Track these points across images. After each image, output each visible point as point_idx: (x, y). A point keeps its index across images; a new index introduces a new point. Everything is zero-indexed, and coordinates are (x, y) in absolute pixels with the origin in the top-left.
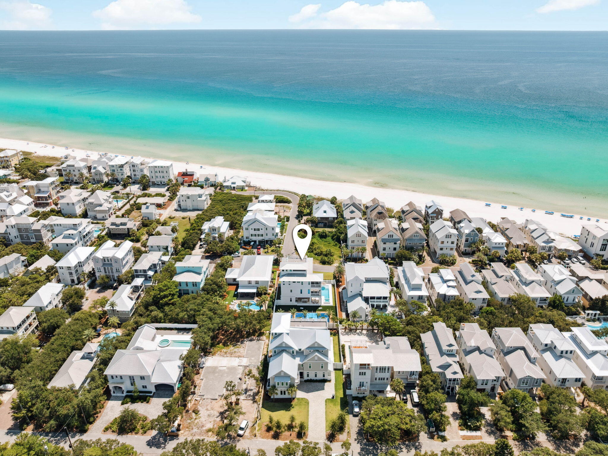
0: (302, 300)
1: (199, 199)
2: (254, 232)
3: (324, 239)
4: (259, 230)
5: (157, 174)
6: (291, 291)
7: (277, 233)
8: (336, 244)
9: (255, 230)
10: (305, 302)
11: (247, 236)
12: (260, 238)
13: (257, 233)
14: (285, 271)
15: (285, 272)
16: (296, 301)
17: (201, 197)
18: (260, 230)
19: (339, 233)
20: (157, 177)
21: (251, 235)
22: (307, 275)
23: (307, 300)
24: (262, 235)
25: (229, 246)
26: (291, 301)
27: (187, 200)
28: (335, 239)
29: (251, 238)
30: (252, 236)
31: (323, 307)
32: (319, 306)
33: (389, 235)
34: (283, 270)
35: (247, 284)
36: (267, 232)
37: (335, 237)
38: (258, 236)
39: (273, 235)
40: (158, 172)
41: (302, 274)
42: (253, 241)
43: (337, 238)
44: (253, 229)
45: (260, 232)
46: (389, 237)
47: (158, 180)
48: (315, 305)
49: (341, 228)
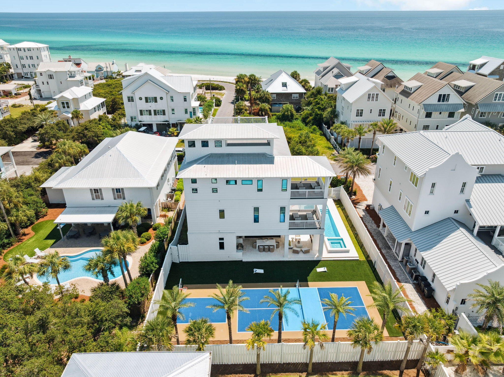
0: (259, 243)
1: (69, 79)
2: (145, 106)
3: (287, 123)
4: (156, 101)
5: (23, 62)
6: (222, 214)
7: (194, 109)
8: (314, 130)
9: (147, 100)
10: (269, 249)
11: (133, 115)
12: (160, 119)
13: (152, 106)
14: (198, 144)
15: (199, 151)
16: (239, 247)
17: (74, 77)
18: (158, 99)
19: (319, 109)
20: (24, 66)
21: (141, 111)
22: (277, 159)
23: (272, 242)
24: (164, 112)
25: (86, 129)
26: (222, 246)
27: (50, 81)
28: (310, 121)
29: (140, 118)
30: (141, 114)
31: (327, 263)
32: (316, 263)
33: (440, 96)
34: (192, 144)
35: (88, 198)
36: (172, 105)
37: (311, 118)
38: (155, 114)
39: (186, 112)
40: (25, 58)
41: (258, 155)
42: (144, 125)
43: (314, 119)
44: (144, 100)
45: (159, 106)
46: (439, 101)
47: (25, 70)
48: (301, 257)
49: (322, 100)
